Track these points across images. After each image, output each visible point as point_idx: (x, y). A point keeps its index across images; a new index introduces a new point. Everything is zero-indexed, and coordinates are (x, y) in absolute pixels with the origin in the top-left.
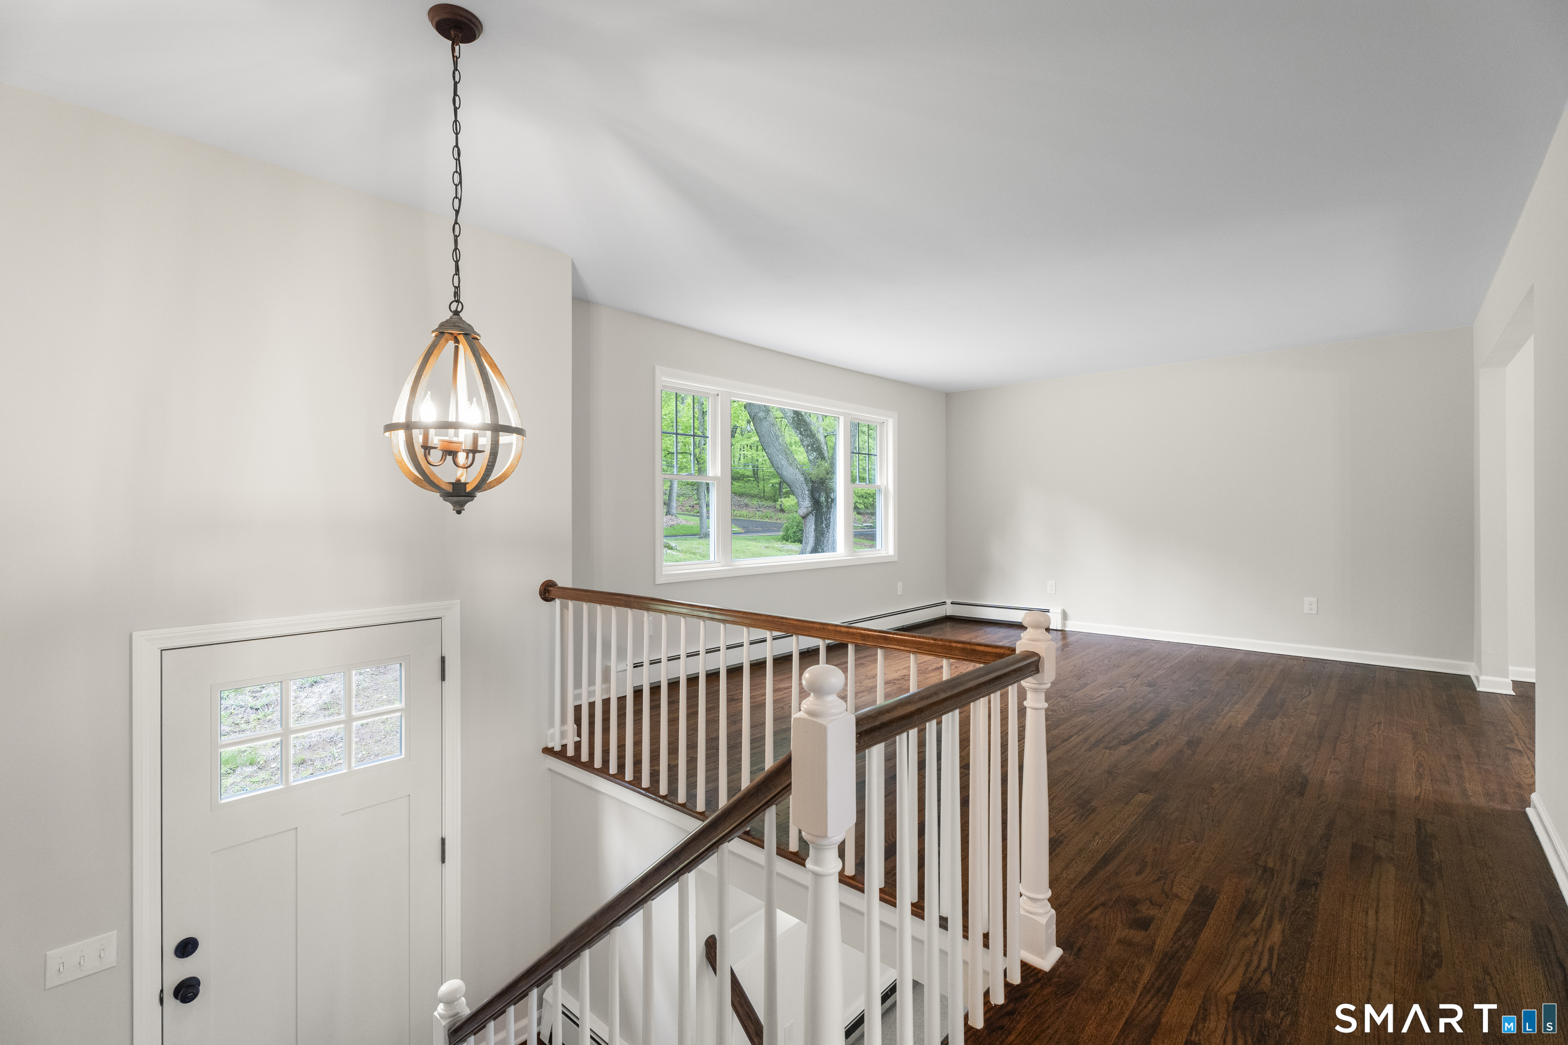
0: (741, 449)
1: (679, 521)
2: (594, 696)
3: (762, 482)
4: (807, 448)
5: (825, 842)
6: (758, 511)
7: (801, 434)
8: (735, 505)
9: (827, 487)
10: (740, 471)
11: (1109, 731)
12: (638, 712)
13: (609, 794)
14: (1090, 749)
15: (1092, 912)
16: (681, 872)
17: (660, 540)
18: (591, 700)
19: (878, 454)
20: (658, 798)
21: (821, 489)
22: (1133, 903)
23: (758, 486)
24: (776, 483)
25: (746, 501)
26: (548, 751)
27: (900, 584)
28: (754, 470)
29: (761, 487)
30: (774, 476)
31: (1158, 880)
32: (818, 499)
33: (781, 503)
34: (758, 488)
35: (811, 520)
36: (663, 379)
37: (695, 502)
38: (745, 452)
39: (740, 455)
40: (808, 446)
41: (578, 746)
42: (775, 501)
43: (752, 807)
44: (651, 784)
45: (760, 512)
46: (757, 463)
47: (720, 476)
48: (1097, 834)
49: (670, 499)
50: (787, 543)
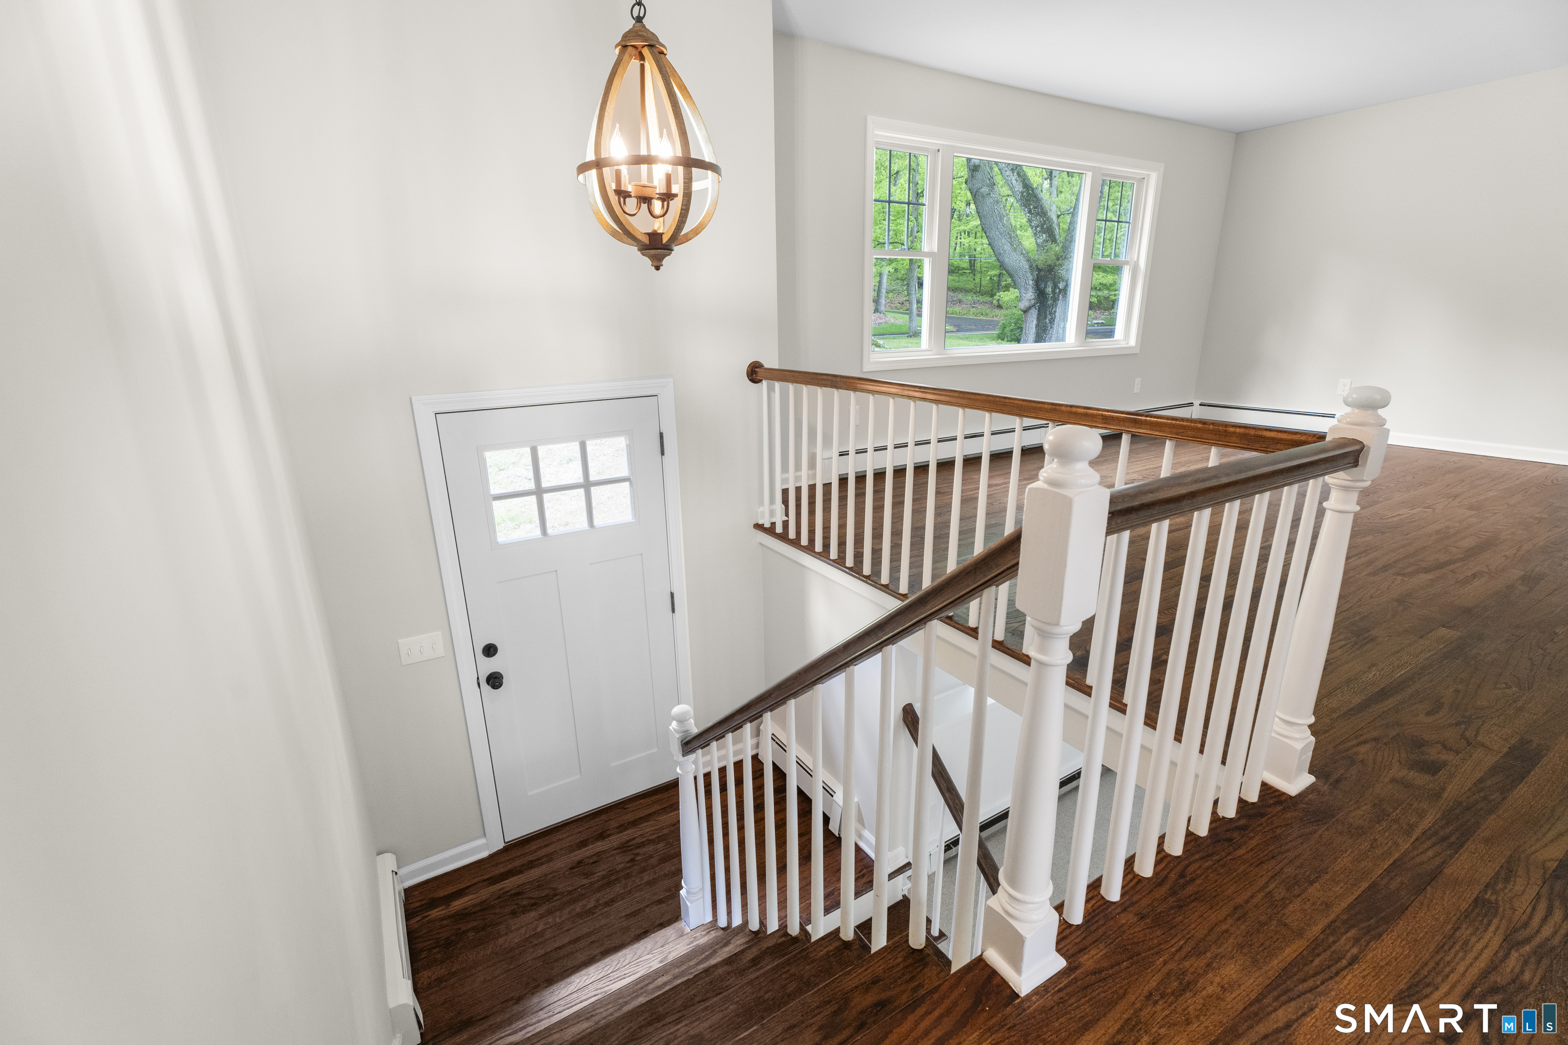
0: (957, 237)
1: (888, 319)
2: (801, 481)
3: (980, 275)
4: (1036, 230)
5: (1056, 630)
6: (973, 307)
7: (1030, 212)
8: (950, 302)
9: (1055, 276)
10: (956, 263)
11: (1404, 556)
12: (843, 498)
13: (813, 569)
14: (1374, 574)
15: (1358, 745)
16: (885, 643)
17: (868, 338)
18: (798, 485)
19: (1131, 221)
20: (861, 577)
21: (1049, 278)
22: (1419, 744)
23: (974, 279)
24: (995, 275)
25: (960, 296)
26: (759, 527)
27: (1138, 380)
28: (970, 261)
29: (977, 280)
30: (993, 267)
31: (1458, 724)
32: (1044, 290)
33: (999, 298)
34: (974, 281)
35: (1034, 313)
36: (876, 132)
37: (905, 299)
38: (962, 240)
39: (956, 244)
40: (1038, 226)
41: (786, 524)
42: (992, 296)
43: (969, 586)
44: (854, 564)
45: (974, 309)
46: (974, 253)
47: (936, 251)
48: (1373, 665)
49: (878, 296)
50: (1002, 342)
